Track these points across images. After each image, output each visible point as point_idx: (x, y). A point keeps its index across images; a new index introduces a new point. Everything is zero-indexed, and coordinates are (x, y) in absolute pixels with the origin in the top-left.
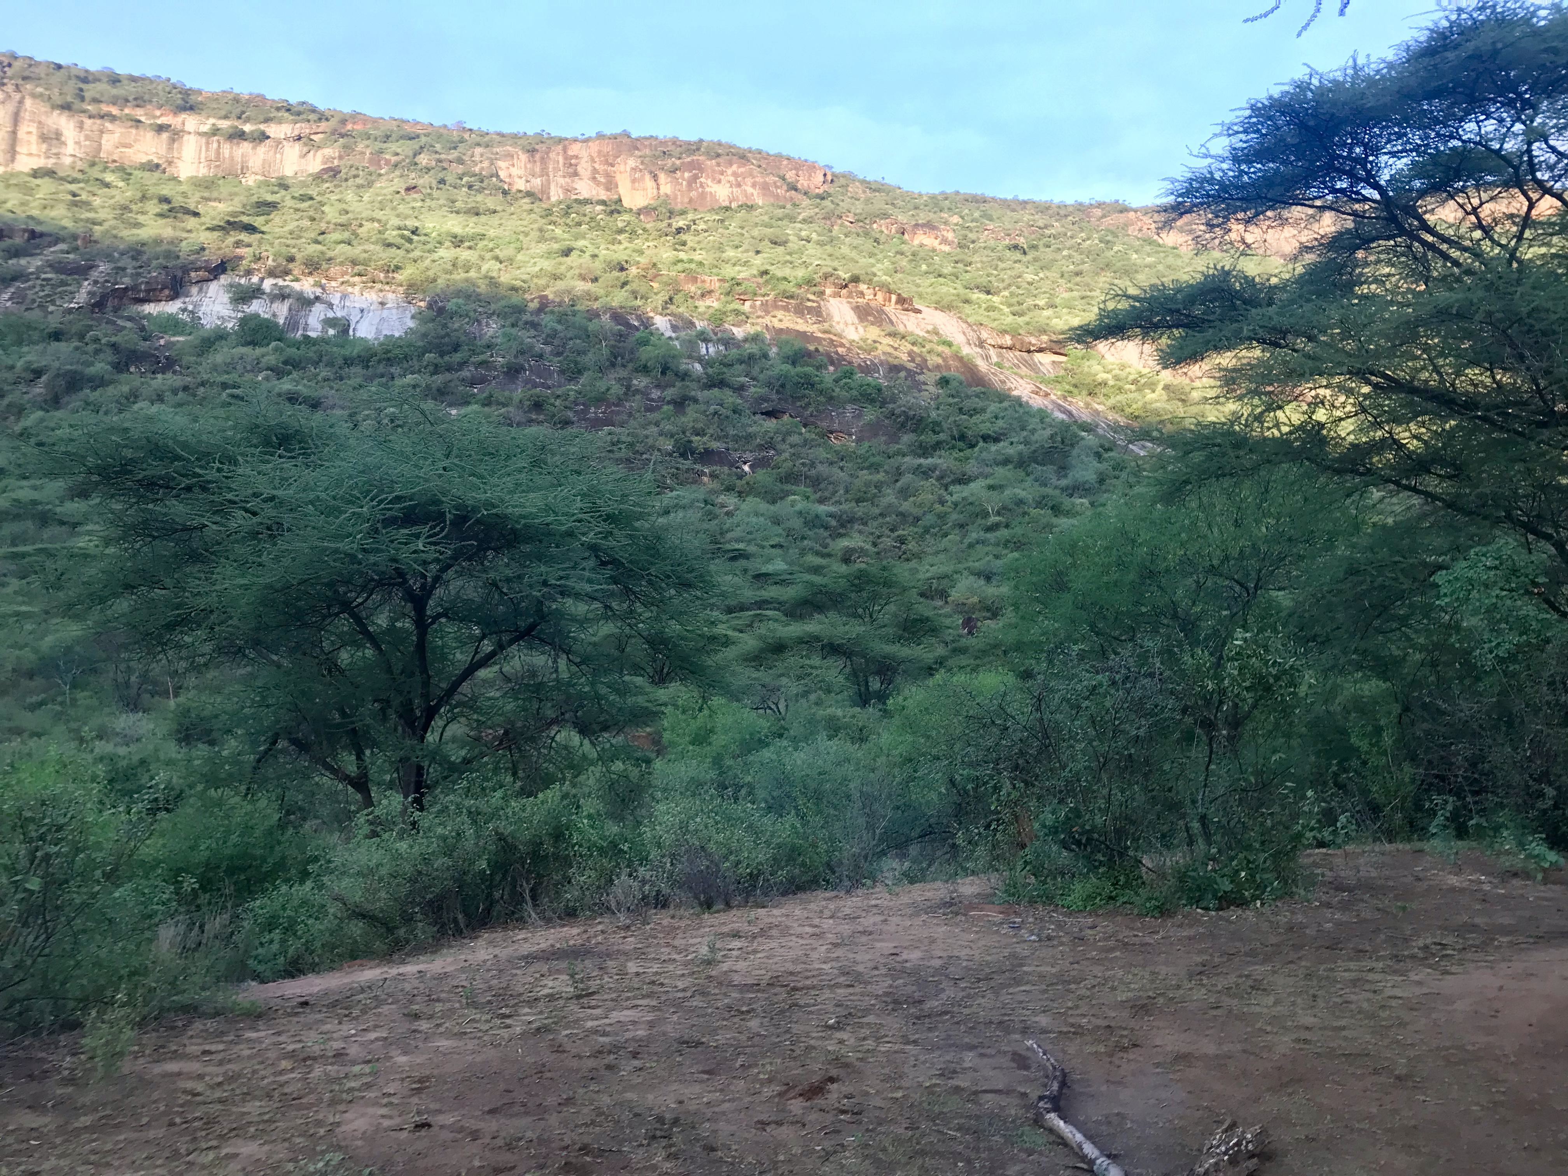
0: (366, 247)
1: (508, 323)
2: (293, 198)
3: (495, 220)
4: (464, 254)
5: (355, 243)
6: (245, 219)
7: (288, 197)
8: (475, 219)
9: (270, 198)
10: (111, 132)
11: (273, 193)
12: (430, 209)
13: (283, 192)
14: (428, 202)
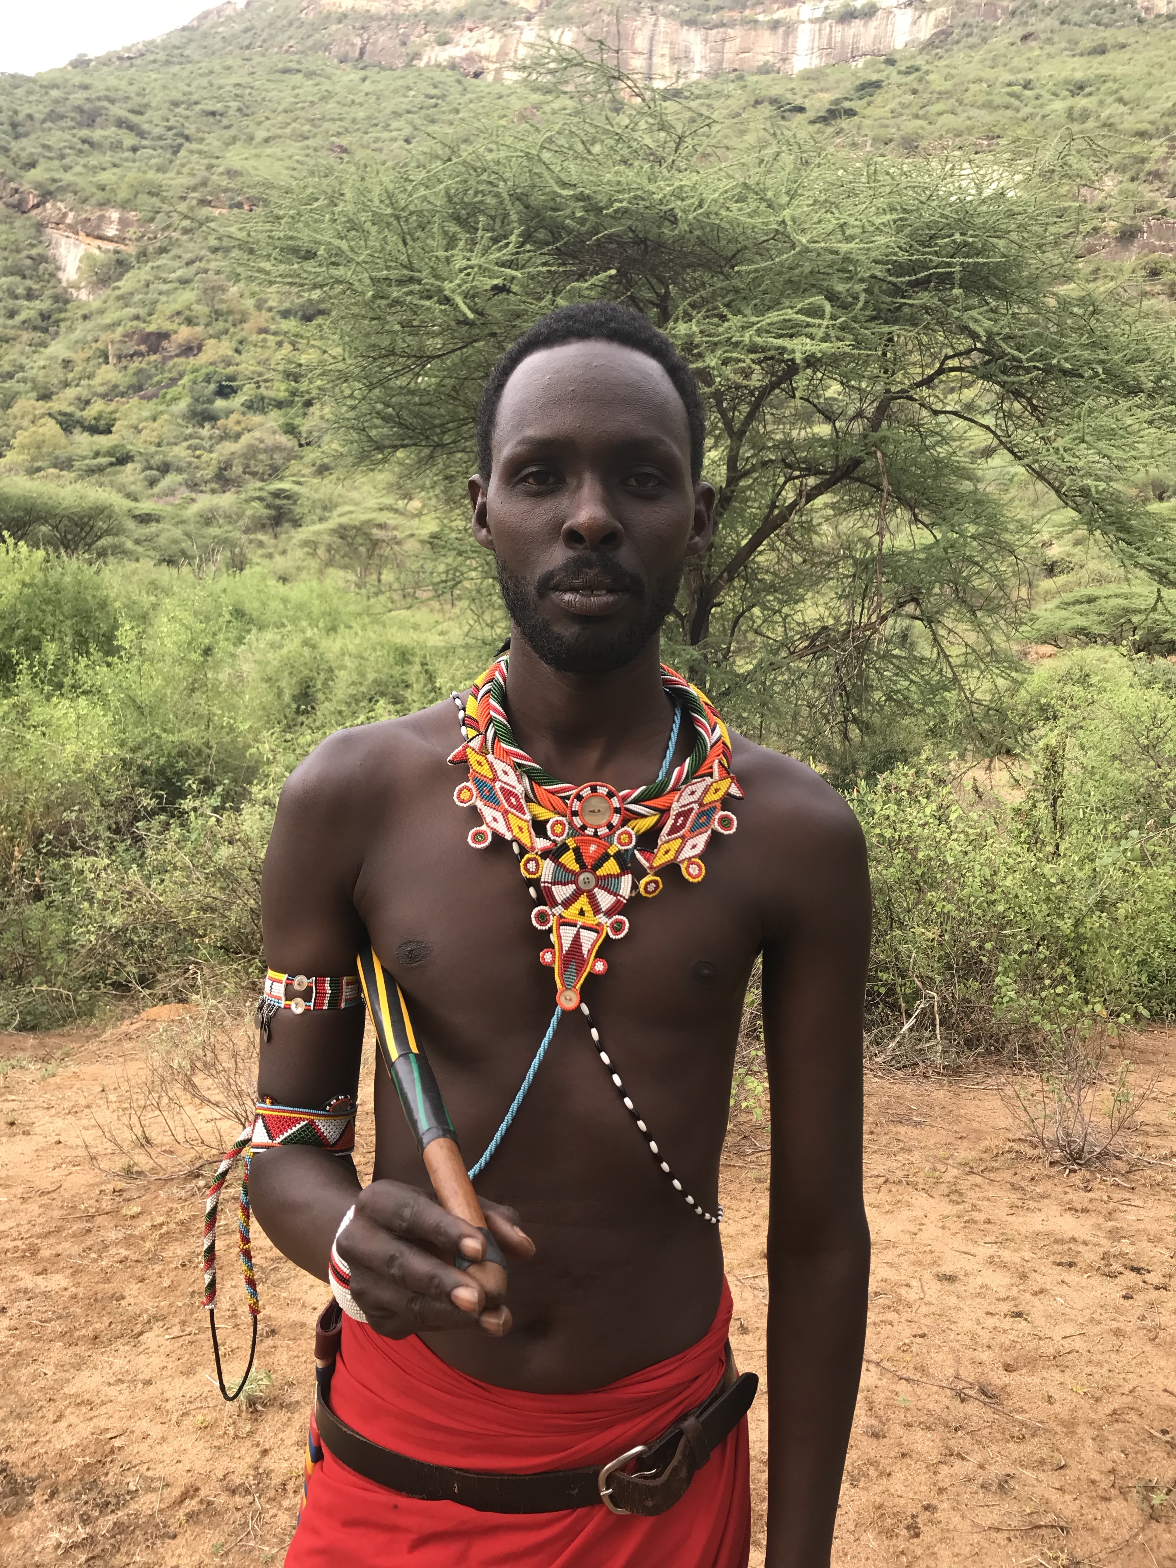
0: (971, 114)
1: (1127, 176)
2: (899, 72)
3: (1125, 55)
4: (1082, 102)
5: (959, 109)
6: (847, 105)
7: (895, 73)
8: (1100, 58)
9: (874, 77)
10: (732, 39)
11: (879, 71)
12: (1050, 56)
13: (891, 68)
14: (1048, 48)
